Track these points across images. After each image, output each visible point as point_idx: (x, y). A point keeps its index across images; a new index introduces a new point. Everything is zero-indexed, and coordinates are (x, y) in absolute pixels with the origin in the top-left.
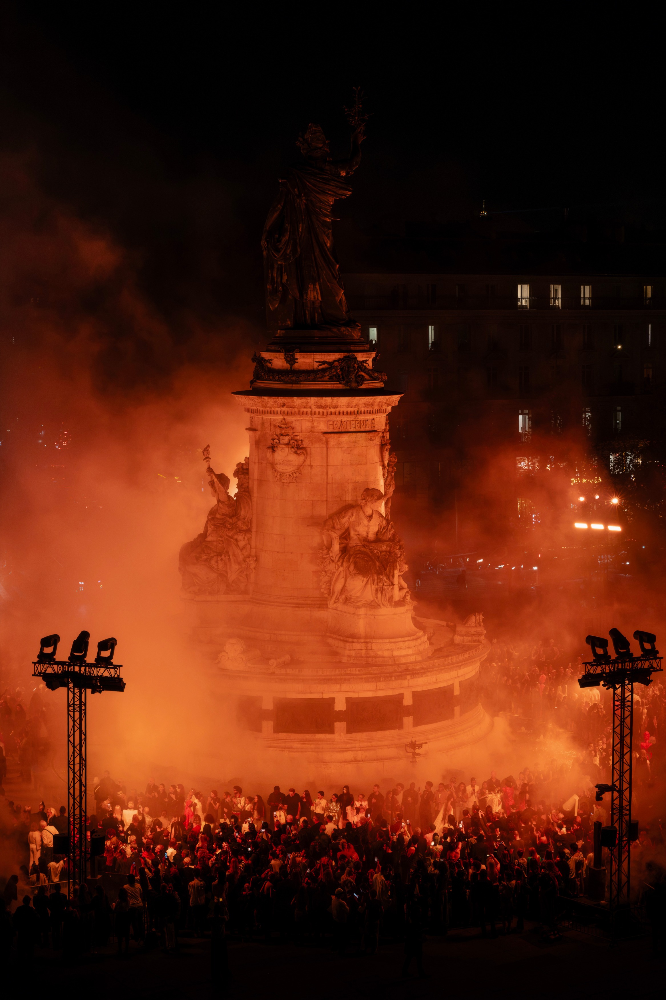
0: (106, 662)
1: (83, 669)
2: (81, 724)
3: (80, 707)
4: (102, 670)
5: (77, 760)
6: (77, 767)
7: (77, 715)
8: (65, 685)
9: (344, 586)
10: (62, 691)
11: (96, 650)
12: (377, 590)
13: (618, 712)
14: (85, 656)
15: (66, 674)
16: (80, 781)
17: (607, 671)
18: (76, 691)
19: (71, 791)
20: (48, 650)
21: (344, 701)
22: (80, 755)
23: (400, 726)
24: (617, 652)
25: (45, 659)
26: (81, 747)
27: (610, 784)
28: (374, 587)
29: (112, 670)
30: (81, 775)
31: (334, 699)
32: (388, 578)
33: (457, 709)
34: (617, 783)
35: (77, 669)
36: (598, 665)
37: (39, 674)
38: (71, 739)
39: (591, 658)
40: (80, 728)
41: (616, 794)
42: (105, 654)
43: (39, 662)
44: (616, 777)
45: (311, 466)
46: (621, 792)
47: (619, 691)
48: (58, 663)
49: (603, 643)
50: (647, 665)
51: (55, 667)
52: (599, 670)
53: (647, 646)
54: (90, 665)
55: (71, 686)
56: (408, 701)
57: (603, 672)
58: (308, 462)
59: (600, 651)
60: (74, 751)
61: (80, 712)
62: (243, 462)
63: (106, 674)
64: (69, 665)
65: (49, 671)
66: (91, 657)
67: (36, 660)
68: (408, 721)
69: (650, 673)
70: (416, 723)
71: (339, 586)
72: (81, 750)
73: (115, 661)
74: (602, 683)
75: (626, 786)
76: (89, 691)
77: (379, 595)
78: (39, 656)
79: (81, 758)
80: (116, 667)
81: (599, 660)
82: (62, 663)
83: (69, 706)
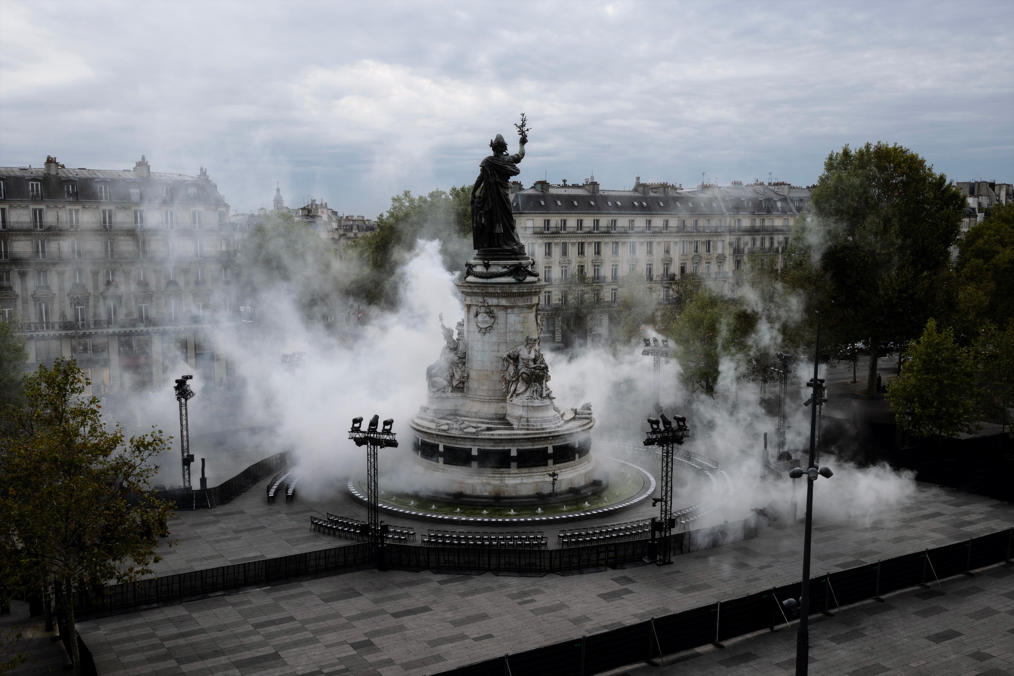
0: (388, 432)
1: (375, 435)
2: (374, 465)
3: (374, 456)
4: (386, 436)
5: (373, 484)
6: (373, 488)
7: (372, 460)
8: (366, 444)
9: (516, 388)
10: (364, 447)
11: (383, 425)
12: (533, 391)
13: (665, 459)
14: (376, 428)
15: (366, 438)
16: (375, 495)
17: (659, 437)
18: (372, 447)
20: (357, 425)
21: (516, 451)
22: (374, 481)
23: (546, 465)
24: (664, 427)
25: (355, 430)
26: (375, 477)
27: (660, 498)
28: (532, 389)
29: (391, 436)
30: (375, 492)
31: (510, 450)
32: (540, 384)
33: (577, 456)
34: (664, 497)
35: (372, 435)
36: (654, 434)
37: (352, 438)
38: (369, 472)
39: (651, 430)
40: (374, 467)
41: (663, 503)
42: (387, 427)
43: (352, 431)
44: (664, 494)
45: (497, 323)
46: (666, 502)
47: (665, 448)
48: (362, 432)
49: (657, 422)
50: (680, 434)
51: (361, 434)
52: (654, 437)
53: (681, 423)
54: (379, 433)
55: (369, 444)
56: (550, 451)
57: (657, 438)
58: (496, 322)
59: (655, 426)
60: (371, 479)
61: (374, 458)
62: (461, 321)
63: (388, 438)
64: (368, 434)
65: (357, 436)
66: (380, 429)
67: (350, 430)
68: (550, 462)
69: (683, 438)
70: (555, 463)
71: (512, 389)
72: (374, 479)
73: (392, 431)
74: (656, 443)
75: (669, 499)
76: (379, 447)
77: (535, 394)
78: (352, 429)
79: (375, 482)
80: (393, 434)
81: (654, 431)
82: (365, 432)
83: (368, 455)
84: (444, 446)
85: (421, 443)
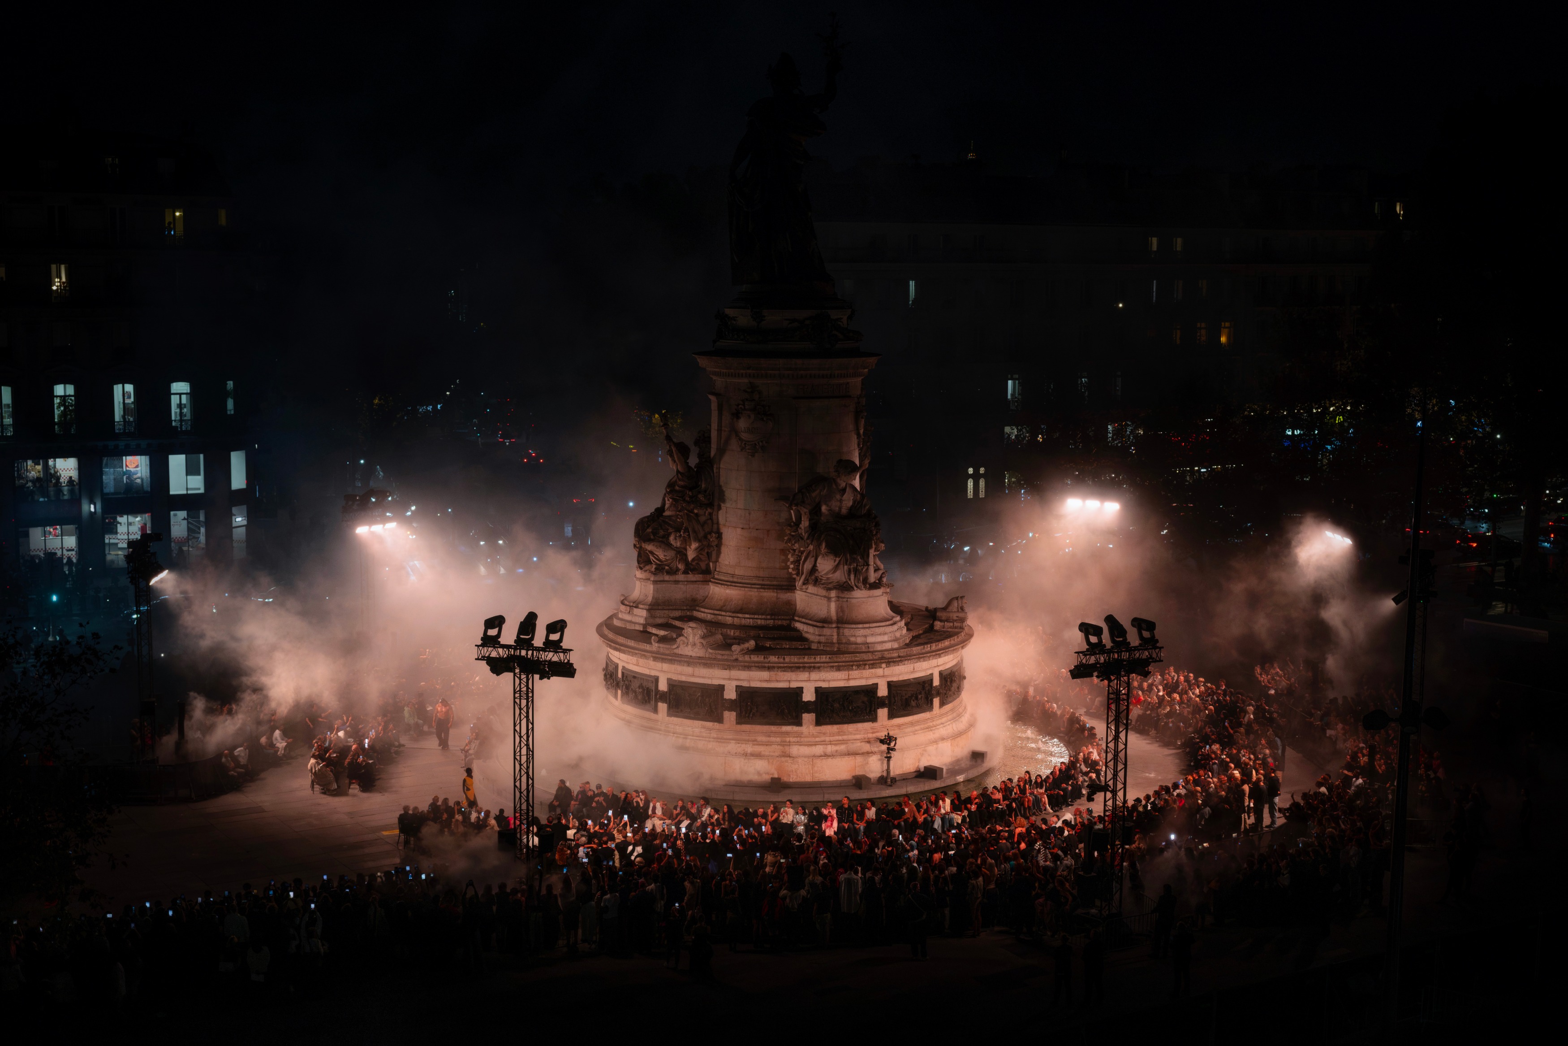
0: (555, 646)
1: (530, 653)
2: (527, 713)
3: (527, 694)
4: (551, 654)
5: (524, 751)
6: (524, 759)
7: (524, 702)
8: (511, 670)
9: (814, 566)
10: (508, 676)
11: (545, 633)
12: (850, 571)
13: (1113, 706)
14: (532, 638)
15: (512, 659)
16: (527, 773)
17: (1102, 661)
18: (523, 676)
19: (518, 784)
20: (493, 632)
21: (813, 690)
22: (527, 745)
23: (874, 719)
24: (1113, 641)
25: (488, 641)
26: (528, 737)
27: (1102, 783)
28: (846, 568)
29: (561, 655)
30: (528, 767)
31: (802, 688)
32: (862, 558)
33: (936, 701)
34: (1111, 783)
35: (523, 653)
36: (1091, 655)
37: (483, 658)
38: (517, 728)
39: (1085, 647)
40: (527, 717)
41: (1109, 795)
42: (554, 637)
43: (483, 645)
44: (1110, 775)
45: (779, 434)
46: (1114, 792)
47: (1114, 683)
48: (504, 647)
49: (1097, 631)
50: (1145, 655)
51: (500, 650)
52: (1092, 660)
53: (1146, 634)
54: (538, 649)
55: (517, 671)
56: (883, 691)
57: (1097, 663)
58: (776, 431)
59: (1094, 639)
60: (520, 741)
61: (527, 699)
63: (555, 659)
64: (515, 649)
65: (494, 654)
66: (539, 640)
67: (480, 642)
68: (883, 713)
69: (1148, 665)
70: (891, 716)
71: (808, 566)
72: (528, 740)
73: (565, 645)
74: (1095, 674)
75: (1120, 786)
76: (537, 677)
77: (852, 577)
78: (482, 639)
79: (528, 748)
80: (566, 651)
81: (1093, 649)
82: (508, 647)
83: (515, 693)
84: (669, 680)
85: (623, 673)
